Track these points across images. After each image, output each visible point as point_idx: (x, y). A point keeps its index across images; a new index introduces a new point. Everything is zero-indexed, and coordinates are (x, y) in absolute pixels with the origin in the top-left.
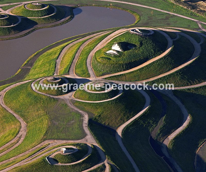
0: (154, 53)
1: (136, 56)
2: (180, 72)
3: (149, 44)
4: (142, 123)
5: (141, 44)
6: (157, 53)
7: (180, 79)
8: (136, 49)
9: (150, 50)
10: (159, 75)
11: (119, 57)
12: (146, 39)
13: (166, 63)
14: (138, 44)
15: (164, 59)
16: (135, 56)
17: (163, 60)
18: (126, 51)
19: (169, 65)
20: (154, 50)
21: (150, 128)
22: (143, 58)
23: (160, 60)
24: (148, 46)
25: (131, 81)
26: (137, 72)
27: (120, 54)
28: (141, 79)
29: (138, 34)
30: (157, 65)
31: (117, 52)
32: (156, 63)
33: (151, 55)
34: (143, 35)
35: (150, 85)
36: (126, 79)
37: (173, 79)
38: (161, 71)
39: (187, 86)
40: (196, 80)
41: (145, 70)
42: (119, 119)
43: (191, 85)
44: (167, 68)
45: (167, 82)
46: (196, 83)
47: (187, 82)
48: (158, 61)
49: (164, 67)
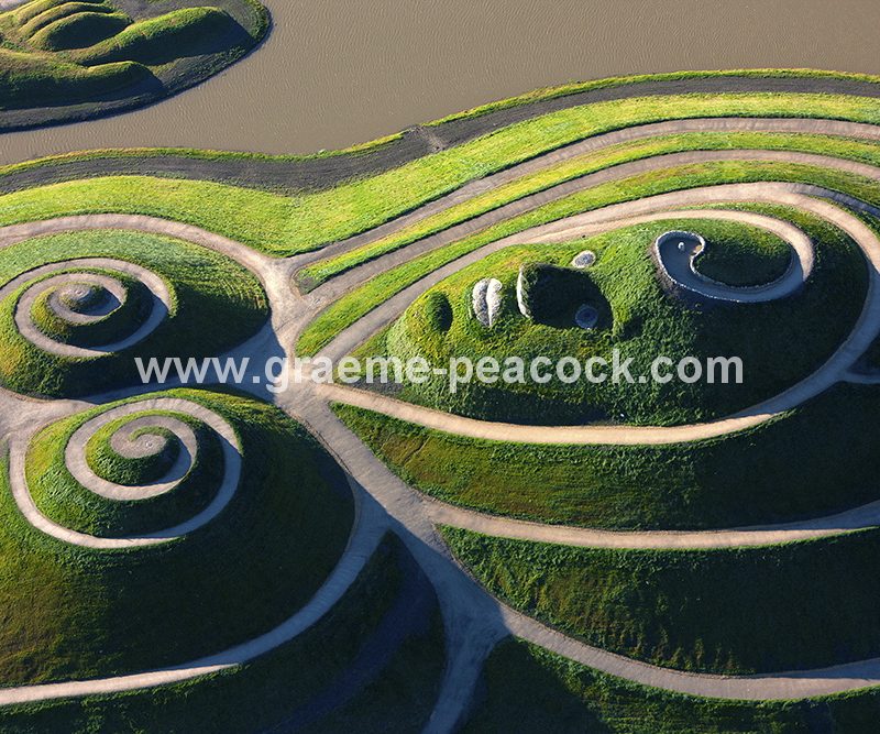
0: (654, 406)
2: (656, 564)
3: (667, 344)
5: (633, 328)
6: (665, 410)
7: (617, 602)
8: (592, 337)
10: (560, 523)
11: (485, 337)
12: (676, 314)
13: (649, 483)
14: (618, 321)
15: (658, 460)
17: (648, 461)
18: (540, 327)
19: (650, 500)
22: (584, 400)
23: (633, 453)
24: (653, 353)
25: (411, 483)
26: (484, 454)
27: (503, 324)
28: (468, 496)
29: (659, 272)
30: (597, 471)
31: (501, 306)
32: (603, 458)
33: (633, 404)
34: (680, 288)
35: (460, 551)
36: (407, 459)
37: (587, 581)
38: (587, 509)
39: (613, 652)
40: (699, 645)
41: (522, 468)
42: (21, 655)
43: (639, 659)
44: (626, 509)
45: (541, 581)
46: (680, 661)
47: (635, 634)
48: (621, 454)
49: (618, 501)
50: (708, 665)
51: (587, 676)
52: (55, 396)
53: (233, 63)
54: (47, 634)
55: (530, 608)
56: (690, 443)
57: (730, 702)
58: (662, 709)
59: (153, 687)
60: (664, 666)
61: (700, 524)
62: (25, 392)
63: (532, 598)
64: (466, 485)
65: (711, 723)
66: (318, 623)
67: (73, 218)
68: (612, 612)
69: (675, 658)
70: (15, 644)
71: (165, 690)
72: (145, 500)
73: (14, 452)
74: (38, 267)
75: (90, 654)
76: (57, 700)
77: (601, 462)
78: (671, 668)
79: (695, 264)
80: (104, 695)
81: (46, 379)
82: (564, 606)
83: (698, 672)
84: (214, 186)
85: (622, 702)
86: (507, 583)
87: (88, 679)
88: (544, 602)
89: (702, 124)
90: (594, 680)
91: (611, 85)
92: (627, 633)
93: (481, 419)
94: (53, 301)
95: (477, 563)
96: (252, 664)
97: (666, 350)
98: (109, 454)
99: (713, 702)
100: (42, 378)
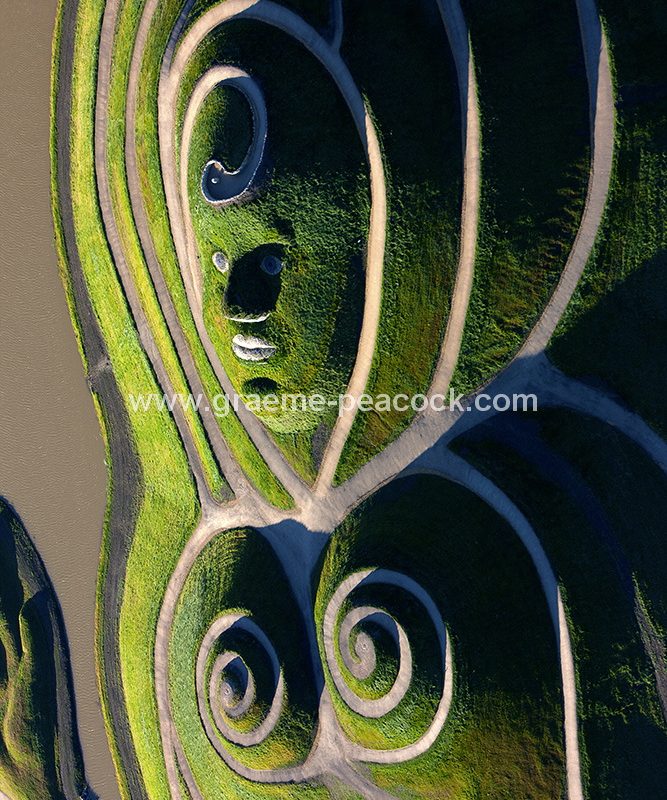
0: (353, 214)
1: (321, 292)
2: (491, 224)
3: (300, 199)
4: (610, 717)
5: (284, 228)
6: (357, 204)
7: (522, 259)
8: (290, 262)
9: (327, 220)
10: (450, 301)
11: (284, 352)
12: (274, 190)
13: (420, 224)
14: (276, 239)
15: (400, 215)
16: (318, 298)
17: (401, 223)
18: (279, 306)
19: (435, 223)
20: (338, 203)
21: (647, 708)
22: (343, 272)
23: (393, 235)
24: (307, 212)
25: (407, 423)
26: (385, 360)
27: (274, 337)
28: (422, 377)
29: (237, 202)
30: (407, 266)
31: (257, 337)
32: (395, 261)
33: (350, 231)
34: (252, 185)
35: (469, 388)
36: (386, 425)
37: (502, 282)
38: (439, 278)
39: (564, 265)
40: (562, 192)
41: (400, 329)
42: (539, 767)
43: (572, 244)
44: (441, 244)
45: (500, 322)
46: (575, 208)
47: (550, 245)
48: (393, 246)
49: (433, 250)
50: (581, 186)
51: (584, 290)
52: (316, 718)
53: (25, 530)
54: (522, 743)
55: (523, 333)
56: (387, 186)
57: (614, 170)
58: (616, 228)
59: (574, 659)
60: (579, 223)
61: (458, 183)
62: (310, 743)
63: (514, 330)
64: (411, 378)
65: (631, 187)
66: (526, 515)
67: (158, 682)
68: (530, 264)
69: (573, 213)
70: (529, 772)
71: (576, 649)
72: (413, 654)
73: (363, 757)
74: (202, 721)
75: (542, 709)
76: (579, 740)
77: (399, 263)
78: (581, 217)
79: (232, 171)
80: (578, 700)
81: (301, 725)
82: (523, 303)
83: (586, 194)
84: (132, 558)
85: (609, 262)
86: (499, 350)
87: (563, 712)
88: (518, 320)
89: (100, 141)
90: (588, 284)
91: (59, 212)
92: (549, 252)
93: (355, 360)
94: (234, 714)
95: (480, 374)
96: (559, 573)
97: (305, 200)
98: (371, 681)
99: (613, 183)
100: (299, 729)
